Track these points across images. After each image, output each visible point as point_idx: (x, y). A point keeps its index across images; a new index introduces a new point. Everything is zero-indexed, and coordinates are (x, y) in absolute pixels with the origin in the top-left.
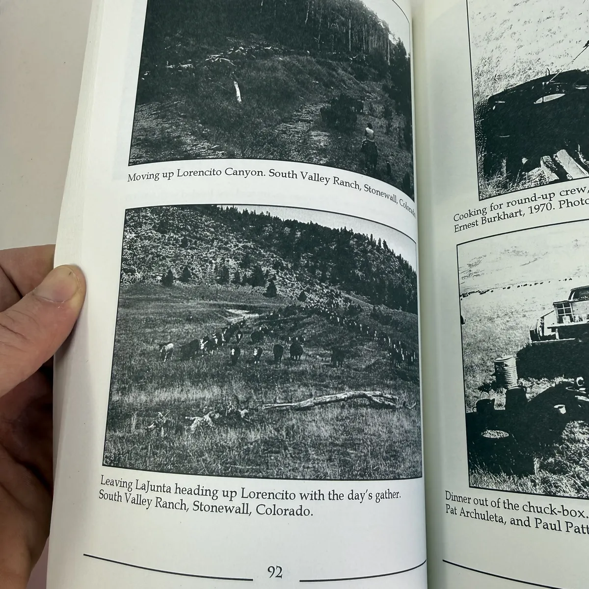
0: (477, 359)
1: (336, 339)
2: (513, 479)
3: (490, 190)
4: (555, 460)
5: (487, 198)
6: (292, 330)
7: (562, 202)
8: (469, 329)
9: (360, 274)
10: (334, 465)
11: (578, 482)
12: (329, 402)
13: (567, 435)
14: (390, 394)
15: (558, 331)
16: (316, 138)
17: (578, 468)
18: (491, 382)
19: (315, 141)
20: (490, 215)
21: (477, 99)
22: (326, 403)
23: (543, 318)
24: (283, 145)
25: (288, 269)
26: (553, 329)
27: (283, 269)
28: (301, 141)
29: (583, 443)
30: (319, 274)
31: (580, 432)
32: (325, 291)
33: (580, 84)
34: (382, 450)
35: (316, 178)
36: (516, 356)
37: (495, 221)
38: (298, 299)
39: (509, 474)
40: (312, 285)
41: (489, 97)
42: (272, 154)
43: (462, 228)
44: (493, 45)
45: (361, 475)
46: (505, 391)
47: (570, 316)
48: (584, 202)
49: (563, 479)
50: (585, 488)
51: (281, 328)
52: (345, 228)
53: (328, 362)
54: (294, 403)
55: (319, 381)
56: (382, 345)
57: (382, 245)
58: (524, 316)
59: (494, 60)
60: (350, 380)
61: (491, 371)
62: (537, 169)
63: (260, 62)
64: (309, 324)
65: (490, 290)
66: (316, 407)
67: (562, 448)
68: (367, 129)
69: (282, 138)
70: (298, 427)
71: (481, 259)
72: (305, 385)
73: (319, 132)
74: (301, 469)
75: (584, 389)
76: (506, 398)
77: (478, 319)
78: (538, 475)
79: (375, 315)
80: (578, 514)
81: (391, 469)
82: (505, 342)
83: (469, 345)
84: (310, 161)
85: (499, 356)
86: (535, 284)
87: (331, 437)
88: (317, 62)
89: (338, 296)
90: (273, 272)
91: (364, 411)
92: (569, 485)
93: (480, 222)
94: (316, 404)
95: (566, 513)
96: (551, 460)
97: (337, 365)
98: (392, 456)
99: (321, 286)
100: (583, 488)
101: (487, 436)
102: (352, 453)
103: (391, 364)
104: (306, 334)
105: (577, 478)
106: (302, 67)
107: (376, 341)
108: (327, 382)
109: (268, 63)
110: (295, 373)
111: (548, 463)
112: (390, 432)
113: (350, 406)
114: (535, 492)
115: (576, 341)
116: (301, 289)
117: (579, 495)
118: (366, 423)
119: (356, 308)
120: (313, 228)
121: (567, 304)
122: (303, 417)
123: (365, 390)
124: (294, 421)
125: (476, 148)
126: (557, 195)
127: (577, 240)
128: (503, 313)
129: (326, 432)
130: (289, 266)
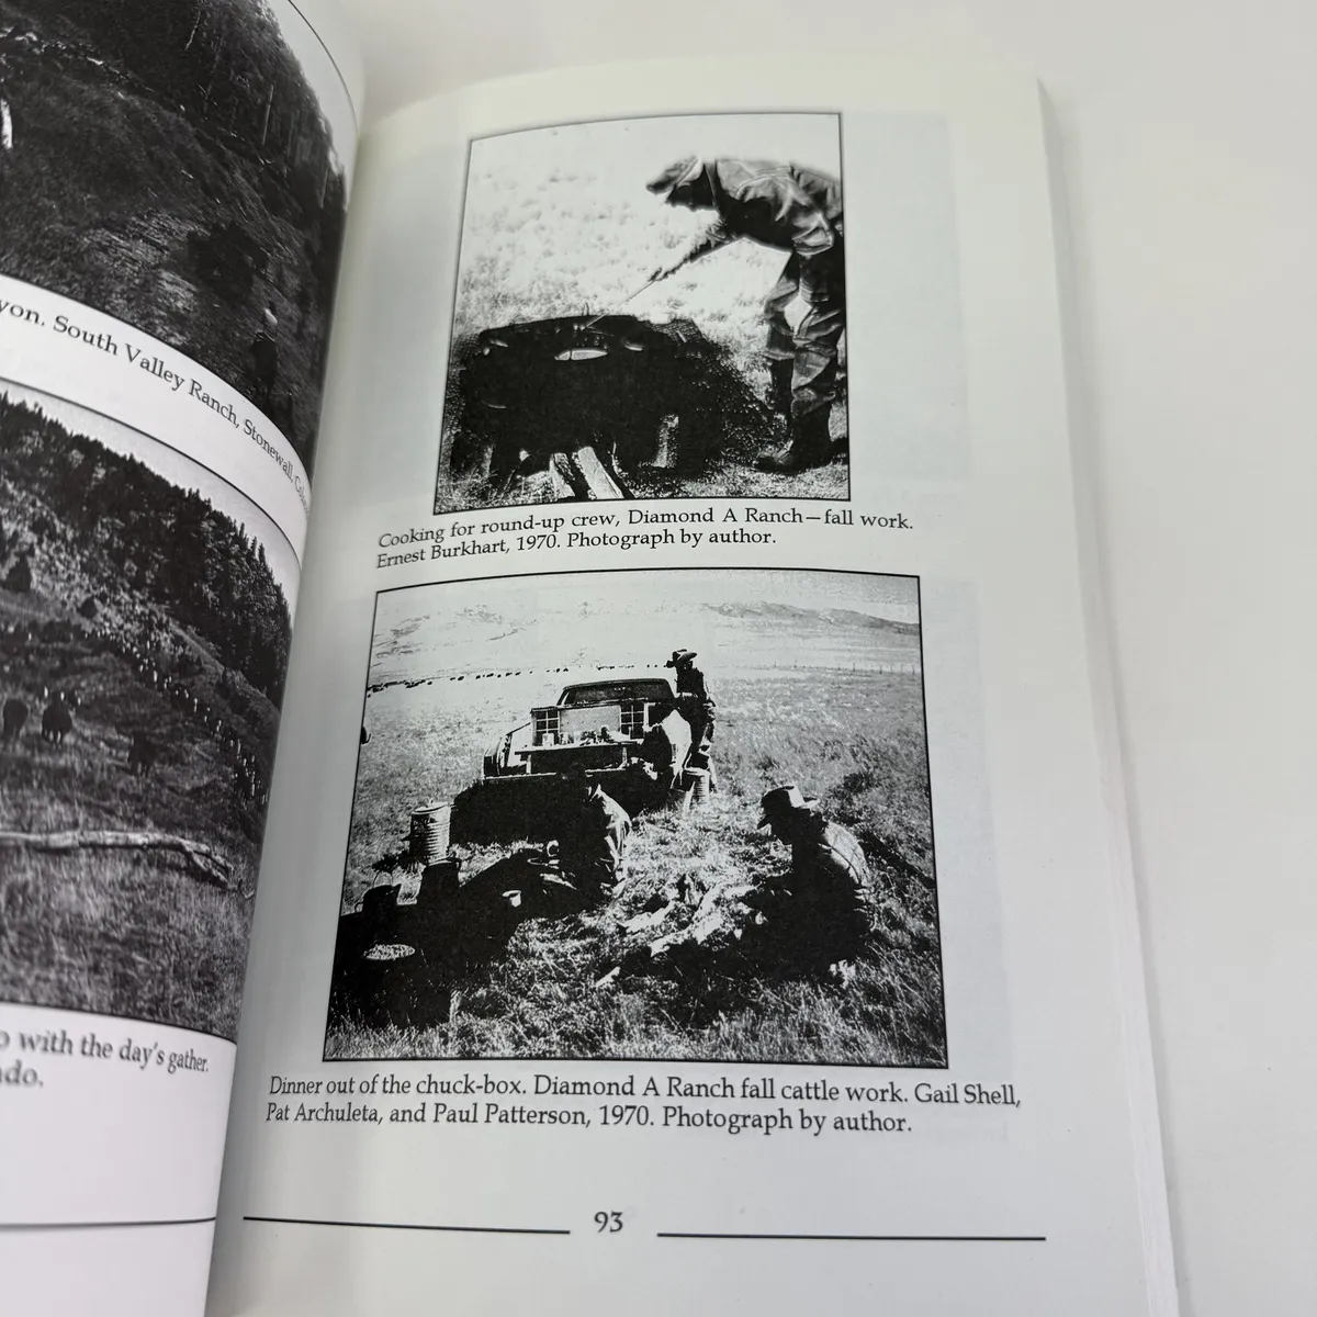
0: (380, 810)
1: (145, 715)
2: (409, 1035)
3: (457, 497)
4: (488, 992)
5: (448, 512)
6: (55, 674)
7: (574, 537)
8: (374, 754)
9: (211, 595)
10: (103, 982)
11: (520, 1029)
12: (113, 846)
13: (516, 945)
14: (223, 856)
15: (532, 760)
16: (169, 288)
17: (525, 1004)
18: (400, 852)
19: (167, 292)
20: (449, 542)
21: (459, 330)
22: (104, 847)
23: (510, 735)
24: (98, 275)
25: (64, 540)
26: (524, 755)
27: (53, 537)
28: (137, 281)
29: (540, 957)
30: (130, 570)
31: (538, 939)
32: (139, 609)
33: (634, 341)
34: (193, 967)
35: (155, 368)
36: (452, 803)
37: (455, 555)
38: (78, 610)
39: (402, 1026)
40: (114, 588)
41: (481, 330)
42: (69, 284)
43: (392, 561)
44: (503, 237)
45: (151, 1012)
46: (422, 867)
47: (555, 733)
48: (607, 541)
49: (495, 1026)
50: (530, 1038)
51: (30, 665)
52: (198, 491)
53: (122, 760)
54: (36, 833)
55: (97, 797)
56: (226, 751)
57: (257, 552)
58: (480, 730)
59: (501, 264)
60: (159, 809)
61: (402, 832)
62: (542, 473)
63: (72, 83)
64: (93, 669)
65: (427, 682)
66: (83, 851)
67: (504, 968)
68: (268, 312)
69: (97, 259)
70: (37, 889)
71: (418, 623)
72: (66, 800)
73: (178, 279)
74: (30, 981)
75: (556, 862)
76: (423, 882)
77: (395, 734)
78: (455, 1020)
79: (223, 688)
80: (511, 1087)
81: (202, 1010)
82: (438, 777)
83: (369, 782)
84: (149, 329)
85: (422, 803)
86: (508, 674)
87: (104, 920)
88: (196, 136)
89: (162, 626)
90: (29, 537)
91: (174, 878)
92: (503, 1037)
93: (428, 555)
94: (83, 845)
95: (490, 1087)
96: (482, 992)
97: (139, 770)
98: (208, 984)
99: (132, 596)
100: (525, 1039)
101: (373, 958)
102: (140, 963)
103: (234, 798)
104: (83, 689)
105: (519, 1022)
106: (164, 131)
107: (217, 741)
108: (114, 801)
109: (91, 93)
110: (47, 769)
111: (475, 999)
112: (211, 934)
113: (150, 864)
114: (444, 1055)
115: (558, 777)
116: (88, 591)
117: (518, 1053)
118: (175, 906)
119: (191, 663)
120: (132, 471)
121: (553, 712)
122: (52, 868)
123: (183, 837)
124: (30, 875)
125: (444, 418)
126: (568, 522)
127: (586, 604)
128: (442, 723)
129: (94, 908)
130: (70, 535)
